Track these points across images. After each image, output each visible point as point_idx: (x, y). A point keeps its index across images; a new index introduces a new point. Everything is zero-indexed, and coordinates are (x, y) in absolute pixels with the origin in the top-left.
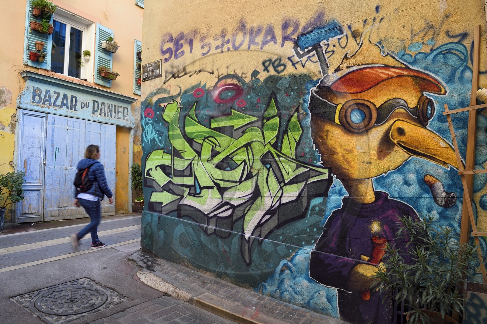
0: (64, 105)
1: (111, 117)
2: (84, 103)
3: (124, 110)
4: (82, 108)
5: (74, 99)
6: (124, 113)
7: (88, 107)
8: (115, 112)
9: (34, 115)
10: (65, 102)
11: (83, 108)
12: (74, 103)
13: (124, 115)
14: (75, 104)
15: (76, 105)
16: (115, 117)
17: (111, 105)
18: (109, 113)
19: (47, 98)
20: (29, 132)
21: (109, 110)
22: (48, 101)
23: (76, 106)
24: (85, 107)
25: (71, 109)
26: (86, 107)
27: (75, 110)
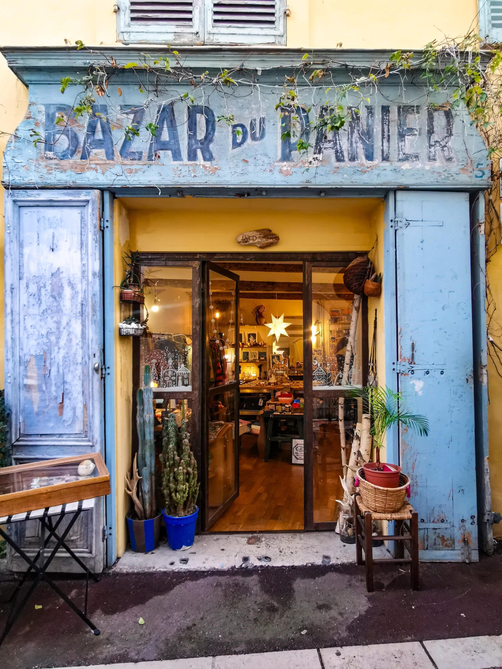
0: (164, 146)
1: (370, 157)
2: (242, 126)
3: (431, 118)
4: (236, 145)
5: (201, 119)
6: (431, 132)
7: (262, 136)
8: (386, 137)
9: (51, 204)
10: (165, 136)
11: (240, 145)
12: (201, 135)
13: (435, 137)
14: (206, 138)
15: (208, 139)
16: (385, 158)
17: (363, 113)
18: (360, 145)
19: (99, 135)
20: (39, 264)
21: (356, 135)
22: (99, 144)
23: (211, 141)
24: (249, 140)
25: (192, 156)
26: (254, 138)
27: (209, 157)
